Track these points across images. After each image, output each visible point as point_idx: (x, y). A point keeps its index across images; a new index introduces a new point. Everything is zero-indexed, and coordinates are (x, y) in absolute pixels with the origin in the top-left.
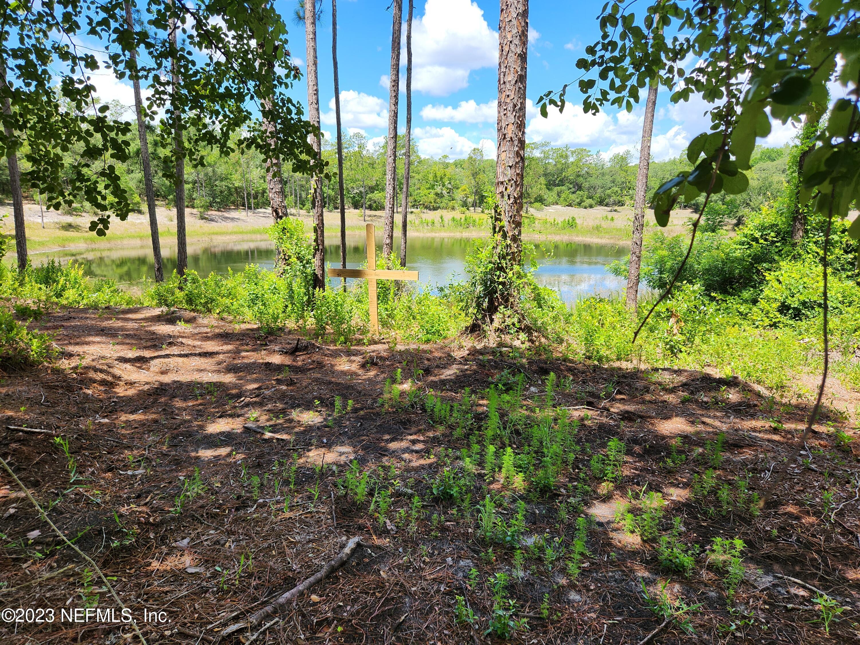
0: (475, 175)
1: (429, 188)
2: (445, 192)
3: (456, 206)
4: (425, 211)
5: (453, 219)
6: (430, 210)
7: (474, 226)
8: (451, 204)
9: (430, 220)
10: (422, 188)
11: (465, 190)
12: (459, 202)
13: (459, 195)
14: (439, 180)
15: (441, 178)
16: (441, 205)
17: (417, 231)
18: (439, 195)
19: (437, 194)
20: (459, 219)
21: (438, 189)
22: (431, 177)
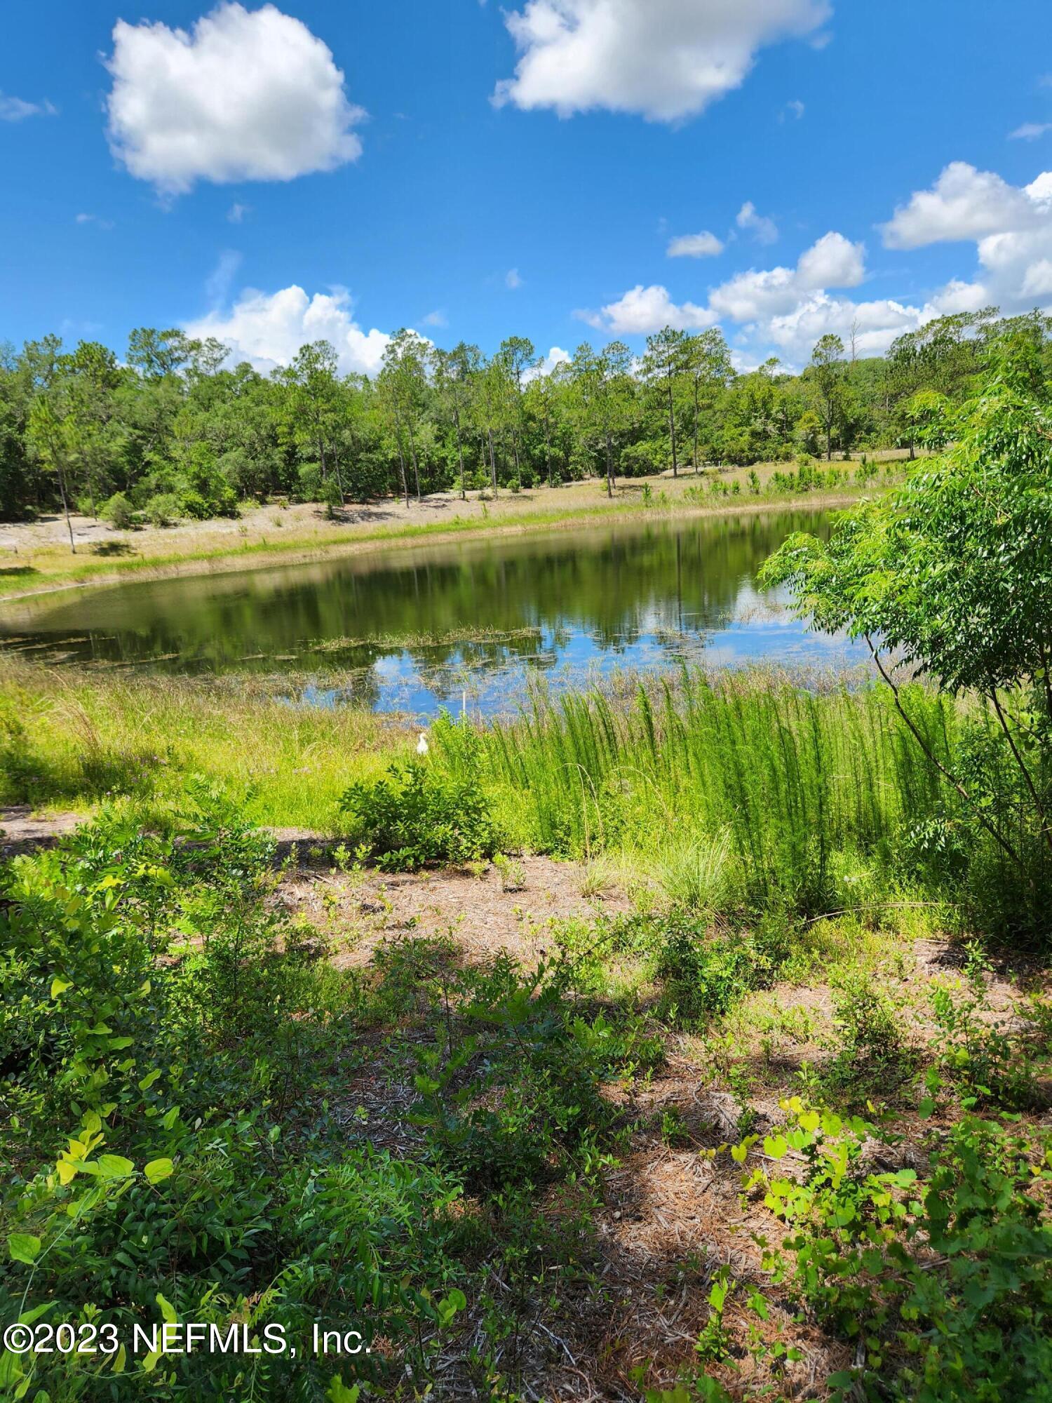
0: (827, 387)
1: (740, 425)
2: (772, 428)
3: (794, 451)
4: (730, 467)
5: (777, 477)
6: (740, 465)
7: (819, 485)
8: (782, 450)
9: (731, 485)
10: (727, 426)
11: (811, 420)
12: (800, 444)
13: (800, 431)
14: (761, 406)
15: (765, 404)
16: (764, 454)
17: (702, 506)
18: (761, 436)
19: (754, 434)
20: (787, 475)
21: (758, 425)
22: (744, 403)
